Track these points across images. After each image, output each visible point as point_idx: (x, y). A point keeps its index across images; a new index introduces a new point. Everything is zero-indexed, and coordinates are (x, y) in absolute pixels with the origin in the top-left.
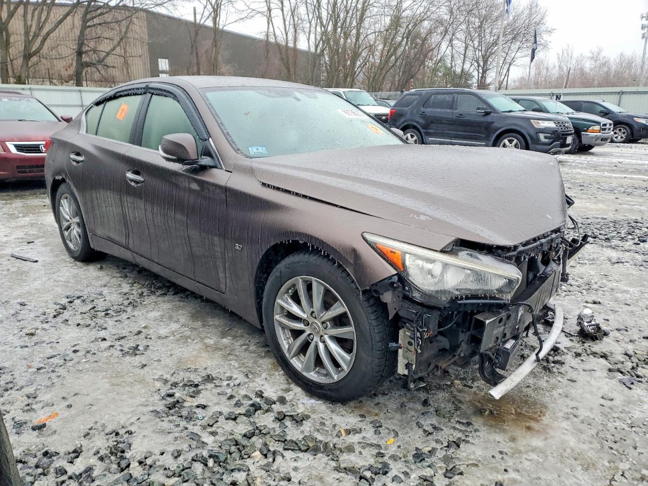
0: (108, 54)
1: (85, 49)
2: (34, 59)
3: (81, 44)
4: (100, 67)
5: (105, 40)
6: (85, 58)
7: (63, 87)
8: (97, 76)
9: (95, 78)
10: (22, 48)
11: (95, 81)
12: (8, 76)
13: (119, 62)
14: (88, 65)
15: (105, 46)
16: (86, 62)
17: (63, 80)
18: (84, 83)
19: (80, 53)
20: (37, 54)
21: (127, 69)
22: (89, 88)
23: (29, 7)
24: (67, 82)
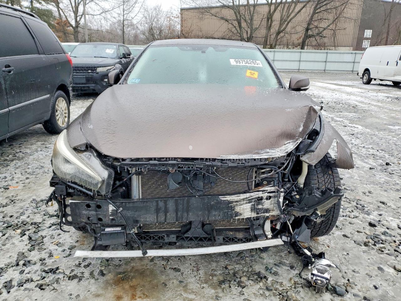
0: (325, 29)
1: (311, 26)
2: (282, 34)
3: (309, 24)
4: (317, 38)
5: (325, 21)
6: (310, 32)
7: (294, 50)
8: (314, 43)
9: (313, 44)
10: (277, 29)
11: (312, 46)
12: (266, 44)
13: (330, 33)
14: (310, 36)
15: (323, 25)
16: (309, 35)
17: (295, 46)
18: (306, 47)
19: (307, 30)
20: (283, 32)
21: (334, 38)
22: (308, 51)
23: (286, 4)
24: (296, 47)
